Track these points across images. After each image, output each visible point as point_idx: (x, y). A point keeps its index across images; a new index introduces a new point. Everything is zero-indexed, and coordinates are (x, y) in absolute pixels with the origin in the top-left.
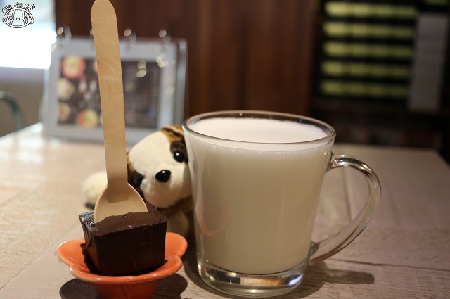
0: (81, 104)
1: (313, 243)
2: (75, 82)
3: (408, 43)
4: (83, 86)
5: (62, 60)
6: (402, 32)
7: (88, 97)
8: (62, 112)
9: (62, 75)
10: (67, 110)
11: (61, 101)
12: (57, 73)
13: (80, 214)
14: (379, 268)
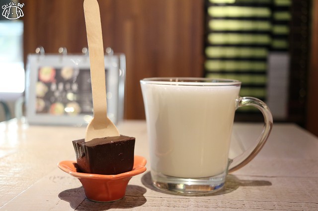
0: (53, 99)
1: (229, 159)
2: (48, 84)
3: (263, 73)
4: (54, 87)
5: (39, 70)
6: (258, 66)
7: (57, 94)
8: (38, 105)
9: (39, 80)
10: (42, 104)
11: (38, 97)
12: (35, 78)
13: (74, 140)
14: (273, 179)
